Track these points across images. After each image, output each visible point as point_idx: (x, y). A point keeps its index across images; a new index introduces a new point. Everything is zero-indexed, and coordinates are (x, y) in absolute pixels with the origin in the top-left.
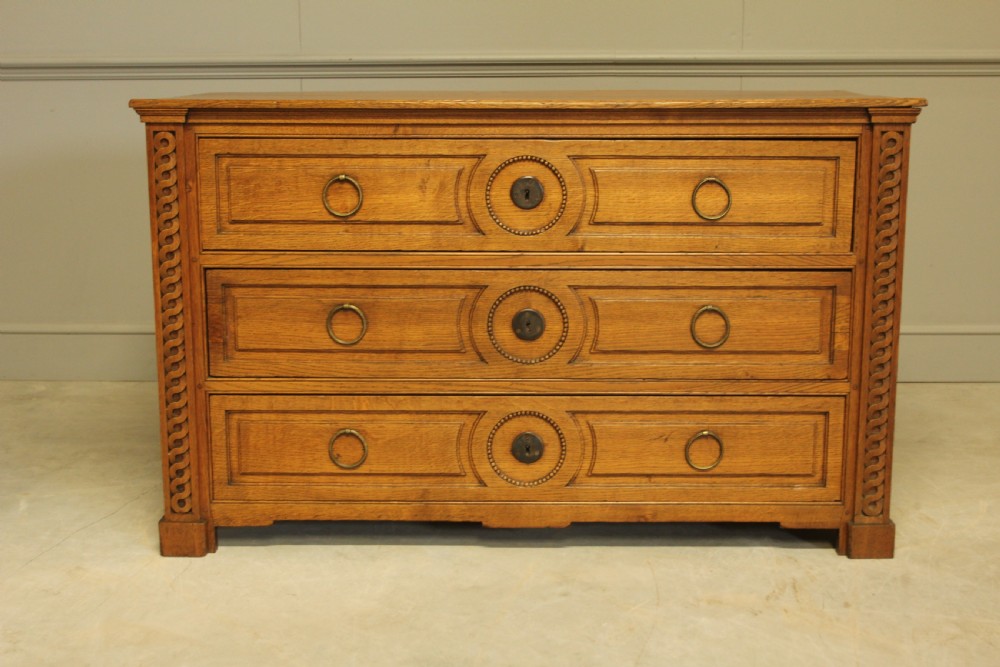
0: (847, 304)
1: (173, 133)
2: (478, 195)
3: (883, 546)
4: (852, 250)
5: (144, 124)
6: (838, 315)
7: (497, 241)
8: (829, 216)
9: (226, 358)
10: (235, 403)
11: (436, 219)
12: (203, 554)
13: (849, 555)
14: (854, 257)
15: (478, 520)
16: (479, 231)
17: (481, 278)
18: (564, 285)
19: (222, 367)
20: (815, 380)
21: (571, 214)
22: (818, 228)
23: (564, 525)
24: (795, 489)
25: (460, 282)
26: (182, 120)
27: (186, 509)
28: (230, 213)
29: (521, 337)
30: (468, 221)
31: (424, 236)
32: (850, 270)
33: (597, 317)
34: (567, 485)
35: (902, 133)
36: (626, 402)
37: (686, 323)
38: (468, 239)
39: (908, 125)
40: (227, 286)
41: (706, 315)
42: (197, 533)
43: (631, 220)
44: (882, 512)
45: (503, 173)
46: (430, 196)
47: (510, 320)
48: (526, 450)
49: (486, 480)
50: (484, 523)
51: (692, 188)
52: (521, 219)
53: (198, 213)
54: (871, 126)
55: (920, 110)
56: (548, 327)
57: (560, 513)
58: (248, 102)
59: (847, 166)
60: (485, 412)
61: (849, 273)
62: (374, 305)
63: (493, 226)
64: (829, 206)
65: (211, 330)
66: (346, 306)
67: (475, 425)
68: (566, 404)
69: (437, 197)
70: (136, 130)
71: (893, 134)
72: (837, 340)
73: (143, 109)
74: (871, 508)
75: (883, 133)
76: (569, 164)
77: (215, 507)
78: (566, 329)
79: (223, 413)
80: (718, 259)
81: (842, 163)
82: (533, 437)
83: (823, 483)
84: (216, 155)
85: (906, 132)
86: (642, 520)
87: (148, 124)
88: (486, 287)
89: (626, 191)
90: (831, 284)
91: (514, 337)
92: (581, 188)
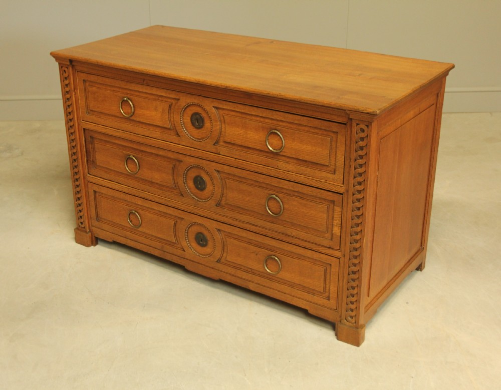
0: (340, 212)
1: (68, 69)
2: (177, 117)
3: (354, 338)
4: (343, 184)
5: (58, 63)
6: (335, 216)
7: (185, 141)
8: (333, 162)
9: (94, 168)
10: (96, 188)
11: (162, 126)
12: (88, 246)
13: (337, 338)
14: (344, 188)
15: (184, 265)
16: (178, 134)
17: (180, 157)
18: (213, 169)
19: (93, 171)
20: (324, 246)
21: (215, 135)
22: (327, 168)
23: (216, 279)
24: (315, 297)
25: (172, 157)
27: (83, 226)
28: (90, 106)
29: (197, 188)
30: (174, 130)
31: (157, 133)
32: (342, 194)
33: (226, 187)
34: (217, 262)
35: (367, 126)
36: (240, 231)
37: (264, 201)
38: (174, 138)
39: (371, 123)
40: (92, 138)
41: (272, 199)
43: (240, 144)
44: (355, 323)
45: (188, 109)
46: (159, 114)
47: (193, 179)
48: (201, 240)
49: (185, 249)
50: (186, 268)
51: (267, 133)
52: (195, 133)
53: (79, 104)
54: (351, 119)
56: (207, 187)
57: (215, 274)
59: (341, 138)
60: (183, 219)
61: (341, 196)
63: (184, 134)
64: (333, 158)
65: (87, 154)
66: (131, 156)
67: (180, 223)
68: (215, 225)
69: (162, 115)
71: (363, 127)
72: (334, 229)
73: (57, 57)
74: (350, 319)
75: (358, 124)
76: (214, 110)
77: (93, 228)
78: (214, 190)
79: (93, 191)
80: (278, 173)
81: (339, 135)
82: (203, 235)
83: (328, 298)
84: (84, 80)
85: (369, 127)
88: (182, 161)
89: (237, 129)
90: (332, 199)
91: (194, 187)
92: (219, 123)
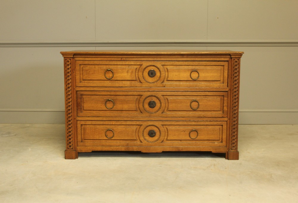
0: (227, 99)
1: (70, 59)
2: (140, 74)
3: (236, 157)
4: (227, 87)
5: (63, 58)
6: (225, 102)
7: (145, 85)
8: (222, 79)
9: (81, 112)
10: (83, 123)
11: (131, 79)
12: (75, 159)
13: (228, 159)
15: (140, 151)
16: (141, 82)
17: (141, 93)
18: (160, 95)
19: (81, 114)
20: (219, 117)
21: (162, 78)
22: (219, 82)
23: (161, 152)
24: (215, 143)
25: (136, 94)
26: (72, 56)
27: (71, 148)
28: (83, 78)
29: (151, 107)
30: (138, 80)
31: (128, 83)
32: (227, 91)
33: (168, 103)
34: (161, 142)
35: (238, 60)
36: (175, 123)
37: (189, 104)
38: (137, 84)
39: (240, 58)
40: (82, 95)
41: (194, 102)
42: (74, 154)
43: (176, 80)
44: (236, 149)
45: (146, 69)
46: (129, 74)
47: (148, 103)
48: (152, 134)
49: (142, 141)
50: (142, 151)
51: (190, 72)
52: (150, 80)
53: (75, 78)
54: (231, 58)
55: (242, 54)
56: (157, 105)
57: (160, 149)
58: (88, 52)
59: (226, 68)
60: (142, 125)
61: (227, 92)
62: (116, 99)
63: (144, 81)
64: (222, 77)
65: (78, 105)
66: (110, 100)
67: (140, 128)
68: (161, 123)
69: (131, 74)
70: (62, 59)
71: (236, 60)
72: (224, 108)
73: (63, 54)
74: (233, 148)
75: (234, 60)
76: (162, 67)
77: (78, 148)
78: (161, 106)
79: (80, 125)
80: (196, 89)
81: (225, 67)
82: (153, 131)
83: (222, 142)
84: (80, 65)
86: (179, 151)
87: (64, 57)
88: (142, 95)
89: (175, 73)
90: (223, 95)
91: (149, 107)
92: (164, 72)
